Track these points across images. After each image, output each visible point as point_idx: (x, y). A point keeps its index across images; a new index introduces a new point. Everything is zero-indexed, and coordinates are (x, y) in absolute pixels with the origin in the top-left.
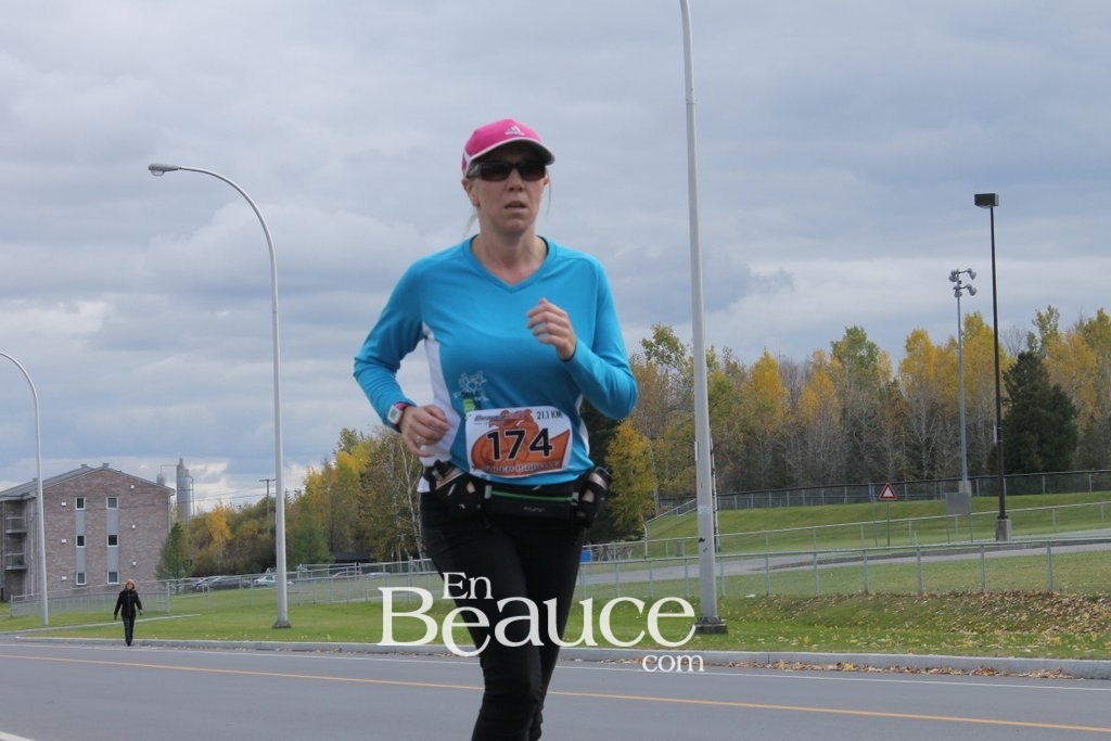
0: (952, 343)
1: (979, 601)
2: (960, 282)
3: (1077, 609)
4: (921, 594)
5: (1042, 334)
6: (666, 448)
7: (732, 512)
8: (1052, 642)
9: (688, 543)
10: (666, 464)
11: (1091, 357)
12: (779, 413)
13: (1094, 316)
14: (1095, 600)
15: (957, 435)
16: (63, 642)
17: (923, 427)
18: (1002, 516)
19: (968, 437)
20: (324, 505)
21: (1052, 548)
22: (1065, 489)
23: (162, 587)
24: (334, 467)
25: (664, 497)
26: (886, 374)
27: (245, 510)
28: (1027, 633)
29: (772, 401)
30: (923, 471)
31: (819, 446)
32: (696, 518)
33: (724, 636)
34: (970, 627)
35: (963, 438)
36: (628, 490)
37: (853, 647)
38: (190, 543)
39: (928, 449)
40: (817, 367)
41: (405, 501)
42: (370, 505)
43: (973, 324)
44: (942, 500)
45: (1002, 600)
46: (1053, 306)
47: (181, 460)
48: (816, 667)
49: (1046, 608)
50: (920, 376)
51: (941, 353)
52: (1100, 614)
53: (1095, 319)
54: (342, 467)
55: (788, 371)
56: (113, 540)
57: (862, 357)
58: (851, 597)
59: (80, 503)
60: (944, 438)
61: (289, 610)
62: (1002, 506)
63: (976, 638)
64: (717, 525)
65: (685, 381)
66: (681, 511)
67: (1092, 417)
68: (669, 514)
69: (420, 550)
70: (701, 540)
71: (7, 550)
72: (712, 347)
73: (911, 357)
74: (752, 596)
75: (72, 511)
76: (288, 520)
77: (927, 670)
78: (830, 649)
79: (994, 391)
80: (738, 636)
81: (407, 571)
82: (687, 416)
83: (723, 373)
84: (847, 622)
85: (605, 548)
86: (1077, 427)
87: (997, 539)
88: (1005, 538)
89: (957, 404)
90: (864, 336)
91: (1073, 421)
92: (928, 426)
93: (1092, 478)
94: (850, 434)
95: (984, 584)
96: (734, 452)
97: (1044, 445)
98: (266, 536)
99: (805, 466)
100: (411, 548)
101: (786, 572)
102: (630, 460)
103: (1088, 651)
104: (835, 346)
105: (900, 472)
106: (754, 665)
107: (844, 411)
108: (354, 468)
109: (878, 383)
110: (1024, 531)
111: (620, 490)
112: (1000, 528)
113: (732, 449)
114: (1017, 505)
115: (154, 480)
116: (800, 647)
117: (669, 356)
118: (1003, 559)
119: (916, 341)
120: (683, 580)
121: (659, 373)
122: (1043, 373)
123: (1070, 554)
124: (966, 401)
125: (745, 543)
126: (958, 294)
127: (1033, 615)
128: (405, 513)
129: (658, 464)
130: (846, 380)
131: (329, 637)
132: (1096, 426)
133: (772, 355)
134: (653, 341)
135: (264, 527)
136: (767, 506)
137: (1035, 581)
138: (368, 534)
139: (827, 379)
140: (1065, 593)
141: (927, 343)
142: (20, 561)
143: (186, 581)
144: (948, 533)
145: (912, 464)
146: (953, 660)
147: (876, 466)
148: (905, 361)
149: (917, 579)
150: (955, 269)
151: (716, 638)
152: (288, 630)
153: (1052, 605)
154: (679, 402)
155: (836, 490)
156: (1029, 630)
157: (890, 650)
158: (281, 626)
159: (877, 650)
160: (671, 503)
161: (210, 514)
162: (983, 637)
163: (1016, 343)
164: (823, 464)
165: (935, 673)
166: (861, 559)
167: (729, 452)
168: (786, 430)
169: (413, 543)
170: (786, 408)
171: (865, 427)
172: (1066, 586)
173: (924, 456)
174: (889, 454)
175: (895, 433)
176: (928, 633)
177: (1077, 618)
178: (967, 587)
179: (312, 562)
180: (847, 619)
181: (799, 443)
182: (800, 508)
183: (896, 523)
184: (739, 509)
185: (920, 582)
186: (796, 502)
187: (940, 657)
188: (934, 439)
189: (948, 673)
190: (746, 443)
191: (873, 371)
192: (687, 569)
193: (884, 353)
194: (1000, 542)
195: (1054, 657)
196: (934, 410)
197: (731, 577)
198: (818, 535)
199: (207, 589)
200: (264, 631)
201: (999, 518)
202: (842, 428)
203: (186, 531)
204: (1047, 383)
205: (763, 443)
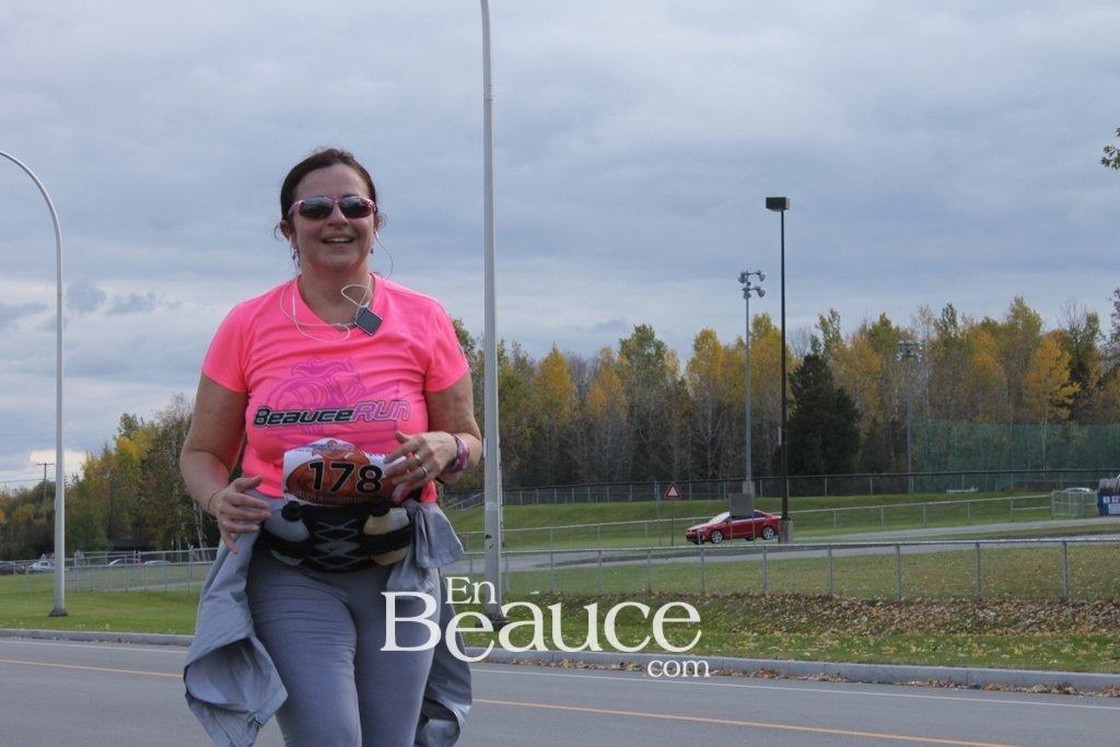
0: (740, 342)
1: (761, 602)
2: (749, 284)
3: (856, 612)
4: (703, 594)
5: (825, 337)
7: (516, 508)
8: (831, 645)
9: (472, 538)
11: (876, 361)
12: (567, 409)
13: (877, 320)
14: (873, 603)
15: (742, 435)
17: (709, 426)
18: (785, 517)
19: (753, 437)
20: (103, 490)
21: (833, 551)
22: (847, 492)
24: (113, 453)
25: (449, 490)
26: (674, 372)
27: (20, 494)
28: (806, 635)
29: (560, 397)
30: (708, 471)
31: (606, 443)
32: (482, 511)
34: (751, 628)
35: (748, 438)
39: (713, 449)
40: (607, 363)
42: (150, 492)
43: (761, 325)
44: (726, 500)
45: (783, 602)
46: (835, 310)
48: (600, 666)
49: (825, 610)
50: (708, 376)
51: (729, 353)
52: (878, 617)
53: (878, 323)
54: (122, 451)
55: (577, 367)
57: (650, 355)
58: (634, 595)
60: (729, 438)
61: (65, 597)
62: (785, 507)
63: (757, 640)
64: (502, 520)
66: (466, 505)
67: (875, 421)
68: (454, 508)
69: (200, 539)
70: (488, 537)
72: (502, 341)
73: (698, 355)
74: (537, 593)
76: (67, 507)
79: (780, 393)
81: (187, 561)
83: (512, 368)
84: (628, 620)
86: (859, 430)
87: (779, 542)
88: (787, 540)
89: (743, 404)
90: (652, 336)
91: (856, 425)
92: (713, 427)
93: (874, 481)
94: (638, 430)
95: (765, 587)
96: (520, 447)
97: (827, 448)
98: (43, 521)
99: (591, 462)
100: (192, 537)
101: (570, 569)
103: (866, 656)
104: (624, 343)
105: (685, 471)
106: (536, 663)
107: (632, 408)
108: (134, 453)
109: (666, 382)
110: (805, 532)
112: (783, 530)
113: (519, 444)
114: (800, 507)
118: (785, 561)
119: (705, 340)
120: (467, 575)
122: (828, 376)
123: (851, 557)
124: (752, 402)
125: (530, 540)
126: (747, 296)
127: (813, 617)
128: (187, 502)
130: (634, 378)
131: (107, 626)
132: (878, 430)
133: (561, 351)
135: (40, 511)
136: (552, 502)
137: (815, 584)
138: (147, 522)
139: (615, 377)
140: (845, 596)
141: (715, 343)
145: (697, 463)
146: (734, 661)
147: (661, 464)
148: (693, 361)
149: (700, 580)
150: (744, 271)
152: (65, 618)
153: (832, 608)
155: (621, 487)
156: (809, 632)
158: (57, 614)
160: (457, 496)
162: (765, 639)
164: (609, 460)
165: (717, 674)
166: (645, 557)
167: (516, 447)
168: (573, 427)
169: (194, 530)
170: (574, 405)
171: (652, 425)
172: (845, 589)
173: (709, 456)
174: (675, 452)
175: (682, 432)
176: (710, 633)
177: (855, 621)
178: (749, 588)
179: (90, 549)
180: (630, 618)
181: (585, 439)
182: (584, 505)
183: (680, 522)
184: (524, 504)
185: (703, 581)
186: (582, 499)
187: (722, 658)
188: (719, 439)
189: (730, 675)
190: (533, 439)
191: (661, 369)
192: (471, 564)
193: (672, 351)
194: (782, 545)
195: (833, 661)
196: (720, 409)
197: (515, 573)
198: (602, 532)
200: (40, 619)
201: (782, 519)
202: (629, 425)
204: (831, 386)
205: (550, 438)
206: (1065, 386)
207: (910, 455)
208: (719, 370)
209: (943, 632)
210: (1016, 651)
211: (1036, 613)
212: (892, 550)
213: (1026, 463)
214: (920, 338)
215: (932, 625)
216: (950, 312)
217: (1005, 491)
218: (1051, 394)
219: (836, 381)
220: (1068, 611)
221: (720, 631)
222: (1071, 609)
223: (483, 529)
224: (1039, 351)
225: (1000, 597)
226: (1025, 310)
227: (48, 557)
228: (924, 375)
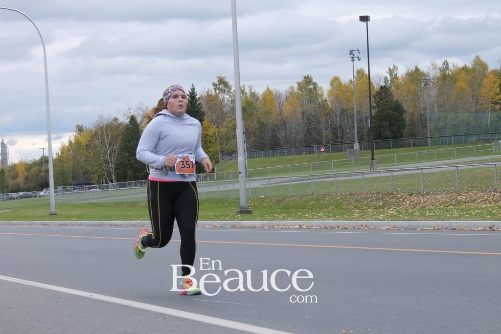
0: (351, 82)
1: (362, 197)
2: (354, 55)
3: (404, 199)
4: (337, 194)
5: (390, 77)
6: (224, 131)
7: (254, 159)
8: (392, 214)
9: (235, 174)
10: (224, 138)
11: (412, 87)
12: (274, 115)
13: (414, 69)
14: (411, 195)
15: (353, 123)
17: (338, 120)
18: (373, 159)
19: (358, 124)
20: (69, 159)
21: (393, 173)
22: (401, 146)
24: (73, 142)
25: (224, 153)
26: (322, 96)
27: (33, 162)
28: (382, 210)
29: (271, 109)
30: (338, 139)
31: (292, 129)
32: (237, 162)
33: (251, 215)
34: (358, 208)
35: (355, 124)
36: (208, 150)
37: (307, 218)
38: (8, 177)
39: (340, 129)
40: (292, 94)
41: (106, 157)
42: (90, 159)
43: (360, 73)
44: (347, 152)
45: (372, 196)
46: (396, 65)
47: (3, 140)
48: (290, 227)
49: (391, 199)
50: (337, 97)
51: (346, 87)
52: (414, 201)
53: (414, 70)
54: (77, 141)
55: (278, 96)
57: (311, 89)
58: (306, 196)
60: (347, 124)
61: (56, 207)
62: (373, 154)
63: (359, 213)
64: (247, 165)
65: (232, 101)
66: (231, 159)
67: (412, 114)
68: (226, 160)
69: (114, 179)
70: (240, 173)
72: (244, 85)
73: (332, 88)
74: (263, 196)
76: (54, 167)
77: (338, 227)
78: (296, 219)
79: (369, 103)
80: (256, 214)
81: (108, 189)
82: (233, 117)
83: (249, 97)
87: (371, 170)
88: (374, 169)
89: (353, 109)
90: (312, 80)
91: (404, 116)
92: (340, 121)
93: (413, 141)
94: (306, 123)
95: (364, 189)
97: (392, 127)
98: (44, 173)
99: (286, 138)
100: (110, 178)
101: (278, 186)
102: (208, 137)
103: (407, 218)
104: (299, 84)
105: (328, 140)
106: (264, 227)
107: (303, 113)
108: (82, 142)
109: (318, 100)
110: (383, 165)
112: (372, 164)
113: (253, 131)
114: (379, 154)
116: (283, 219)
117: (224, 90)
118: (372, 178)
119: (335, 81)
120: (232, 190)
121: (220, 97)
122: (391, 95)
123: (401, 175)
124: (357, 108)
125: (259, 173)
126: (353, 60)
127: (385, 202)
128: (107, 162)
129: (221, 138)
130: (304, 99)
131: (75, 219)
132: (414, 118)
133: (271, 89)
134: (217, 83)
135: (42, 170)
136: (269, 156)
137: (386, 187)
138: (90, 172)
139: (295, 99)
140: (399, 193)
141: (340, 82)
143: (7, 195)
144: (350, 167)
145: (333, 136)
147: (317, 137)
148: (330, 90)
149: (335, 188)
150: (352, 49)
151: (248, 216)
152: (56, 216)
153: (393, 198)
154: (229, 110)
155: (299, 148)
156: (383, 209)
157: (322, 219)
158: (53, 214)
159: (317, 219)
160: (226, 155)
161: (17, 164)
163: (379, 82)
164: (294, 137)
165: (341, 228)
166: (309, 179)
167: (252, 132)
168: (277, 122)
169: (110, 176)
170: (277, 113)
171: (313, 119)
172: (399, 189)
173: (339, 133)
174: (323, 132)
175: (326, 123)
176: (340, 211)
177: (404, 203)
178: (356, 191)
179: (65, 185)
180: (305, 206)
181: (283, 128)
182: (284, 157)
183: (327, 163)
184: (257, 157)
185: (337, 189)
186: (282, 154)
187: (343, 221)
188: (343, 125)
189: (347, 228)
190: (260, 128)
191: (316, 95)
192: (234, 185)
193: (320, 86)
196: (343, 112)
197: (253, 188)
198: (291, 169)
199: (17, 198)
200: (46, 216)
201: (371, 160)
202: (302, 120)
203: (6, 172)
204: (393, 99)
205: (267, 128)
206: (497, 95)
207: (428, 129)
208: (342, 94)
209: (442, 206)
210: (472, 213)
211: (483, 196)
212: (419, 171)
213: (481, 130)
214: (432, 76)
215: (438, 204)
216: (446, 64)
217: (472, 143)
218: (492, 98)
219: (394, 97)
220: (498, 195)
221: (344, 210)
222: (499, 194)
223: (238, 170)
224: (486, 79)
225: (467, 190)
226: (481, 61)
227: (46, 190)
228: (434, 92)
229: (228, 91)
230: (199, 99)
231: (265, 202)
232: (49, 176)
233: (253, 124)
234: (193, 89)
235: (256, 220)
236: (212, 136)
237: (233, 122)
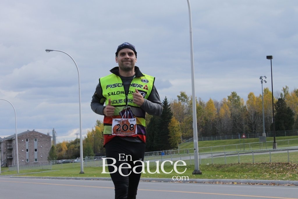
0: (260, 96)
1: (269, 165)
2: (262, 79)
3: (296, 167)
4: (253, 163)
5: (284, 93)
6: (184, 125)
7: (202, 142)
8: (290, 176)
9: (190, 150)
10: (184, 129)
12: (214, 115)
15: (262, 120)
16: (23, 178)
17: (253, 118)
18: (275, 142)
19: (265, 121)
20: (92, 140)
21: (289, 151)
22: (291, 135)
23: (49, 163)
24: (95, 130)
25: (184, 138)
26: (242, 104)
27: (71, 142)
29: (212, 112)
30: (253, 130)
31: (225, 124)
32: (193, 143)
33: (201, 175)
34: (267, 172)
36: (174, 136)
37: (236, 178)
38: (56, 151)
39: (254, 124)
40: (224, 103)
43: (266, 91)
44: (258, 138)
45: (276, 165)
46: (287, 86)
47: (54, 129)
48: (227, 183)
49: (287, 167)
50: (252, 105)
51: (257, 99)
54: (97, 130)
55: (217, 104)
56: (36, 150)
57: (236, 100)
58: (235, 164)
59: (27, 140)
60: (258, 121)
61: (84, 169)
62: (275, 140)
63: (269, 175)
65: (189, 106)
66: (188, 141)
68: (185, 142)
70: (195, 149)
71: (8, 153)
72: (196, 97)
74: (208, 164)
75: (25, 142)
76: (83, 145)
77: (257, 184)
78: (230, 178)
79: (272, 109)
80: (205, 175)
82: (190, 116)
83: (199, 104)
84: (234, 171)
85: (168, 151)
86: (294, 118)
88: (275, 148)
89: (262, 112)
90: (236, 94)
92: (254, 118)
94: (233, 120)
95: (270, 161)
96: (202, 126)
97: (285, 123)
98: (77, 149)
99: (221, 129)
101: (217, 158)
102: (174, 128)
104: (229, 97)
105: (247, 131)
106: (210, 182)
107: (232, 114)
108: (100, 130)
109: (241, 107)
110: (280, 146)
111: (172, 136)
112: (274, 145)
113: (202, 125)
114: (279, 139)
115: (46, 134)
116: (222, 178)
117: (184, 100)
118: (275, 154)
120: (189, 160)
121: (182, 104)
122: (285, 104)
123: (294, 153)
124: (264, 111)
125: (205, 150)
126: (262, 83)
127: (284, 169)
129: (182, 129)
130: (232, 106)
131: (95, 176)
133: (212, 100)
134: (180, 96)
135: (76, 146)
136: (211, 140)
137: (284, 160)
139: (227, 106)
140: (293, 163)
141: (254, 96)
142: (11, 156)
143: (55, 161)
144: (260, 147)
145: (250, 128)
146: (264, 181)
147: (240, 129)
148: (248, 101)
149: (252, 159)
150: (261, 76)
151: (199, 176)
152: (84, 174)
153: (289, 166)
154: (187, 112)
155: (229, 135)
156: (283, 173)
157: (247, 178)
158: (82, 173)
159: (243, 178)
160: (185, 140)
161: (61, 143)
162: (271, 175)
163: (277, 96)
164: (226, 128)
165: (259, 185)
166: (237, 154)
168: (216, 120)
170: (216, 114)
171: (237, 119)
172: (293, 161)
173: (253, 126)
174: (244, 126)
175: (245, 120)
176: (256, 174)
177: (296, 170)
178: (266, 161)
179: (89, 156)
181: (219, 123)
182: (220, 141)
183: (246, 144)
184: (203, 141)
185: (253, 160)
186: (219, 139)
187: (260, 180)
188: (256, 122)
189: (262, 185)
190: (205, 123)
191: (239, 103)
192: (190, 157)
193: (242, 99)
194: (274, 149)
195: (291, 180)
196: (256, 114)
197: (202, 159)
198: (225, 148)
199: (61, 163)
200: (77, 174)
201: (274, 143)
202: (231, 119)
203: (55, 148)
204: (286, 106)
205: (210, 123)
208: (255, 103)
219: (287, 105)
221: (258, 173)
223: (193, 148)
227: (79, 158)
229: (187, 101)
230: (169, 105)
231: (209, 168)
232: (80, 150)
233: (202, 121)
234: (166, 99)
235: (205, 179)
236: (177, 127)
237: (189, 119)
